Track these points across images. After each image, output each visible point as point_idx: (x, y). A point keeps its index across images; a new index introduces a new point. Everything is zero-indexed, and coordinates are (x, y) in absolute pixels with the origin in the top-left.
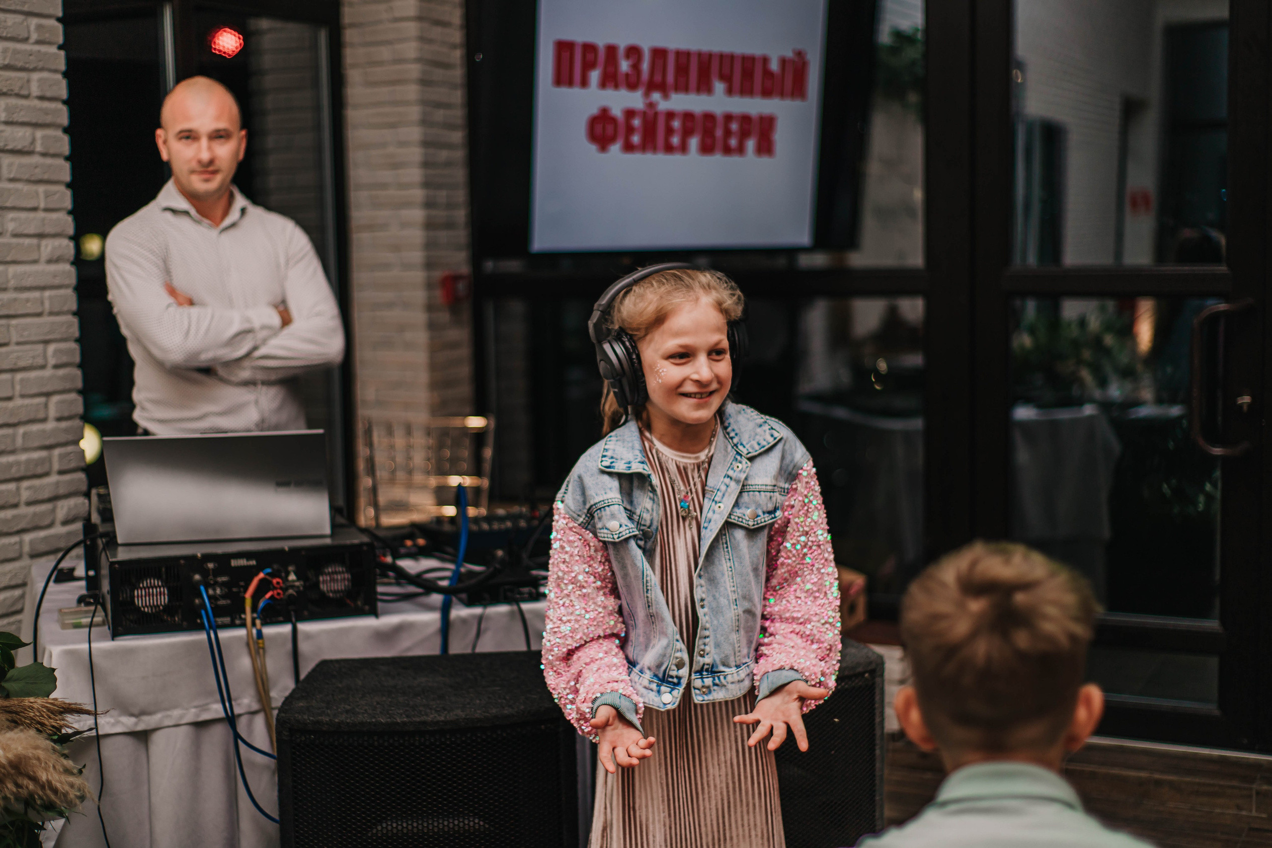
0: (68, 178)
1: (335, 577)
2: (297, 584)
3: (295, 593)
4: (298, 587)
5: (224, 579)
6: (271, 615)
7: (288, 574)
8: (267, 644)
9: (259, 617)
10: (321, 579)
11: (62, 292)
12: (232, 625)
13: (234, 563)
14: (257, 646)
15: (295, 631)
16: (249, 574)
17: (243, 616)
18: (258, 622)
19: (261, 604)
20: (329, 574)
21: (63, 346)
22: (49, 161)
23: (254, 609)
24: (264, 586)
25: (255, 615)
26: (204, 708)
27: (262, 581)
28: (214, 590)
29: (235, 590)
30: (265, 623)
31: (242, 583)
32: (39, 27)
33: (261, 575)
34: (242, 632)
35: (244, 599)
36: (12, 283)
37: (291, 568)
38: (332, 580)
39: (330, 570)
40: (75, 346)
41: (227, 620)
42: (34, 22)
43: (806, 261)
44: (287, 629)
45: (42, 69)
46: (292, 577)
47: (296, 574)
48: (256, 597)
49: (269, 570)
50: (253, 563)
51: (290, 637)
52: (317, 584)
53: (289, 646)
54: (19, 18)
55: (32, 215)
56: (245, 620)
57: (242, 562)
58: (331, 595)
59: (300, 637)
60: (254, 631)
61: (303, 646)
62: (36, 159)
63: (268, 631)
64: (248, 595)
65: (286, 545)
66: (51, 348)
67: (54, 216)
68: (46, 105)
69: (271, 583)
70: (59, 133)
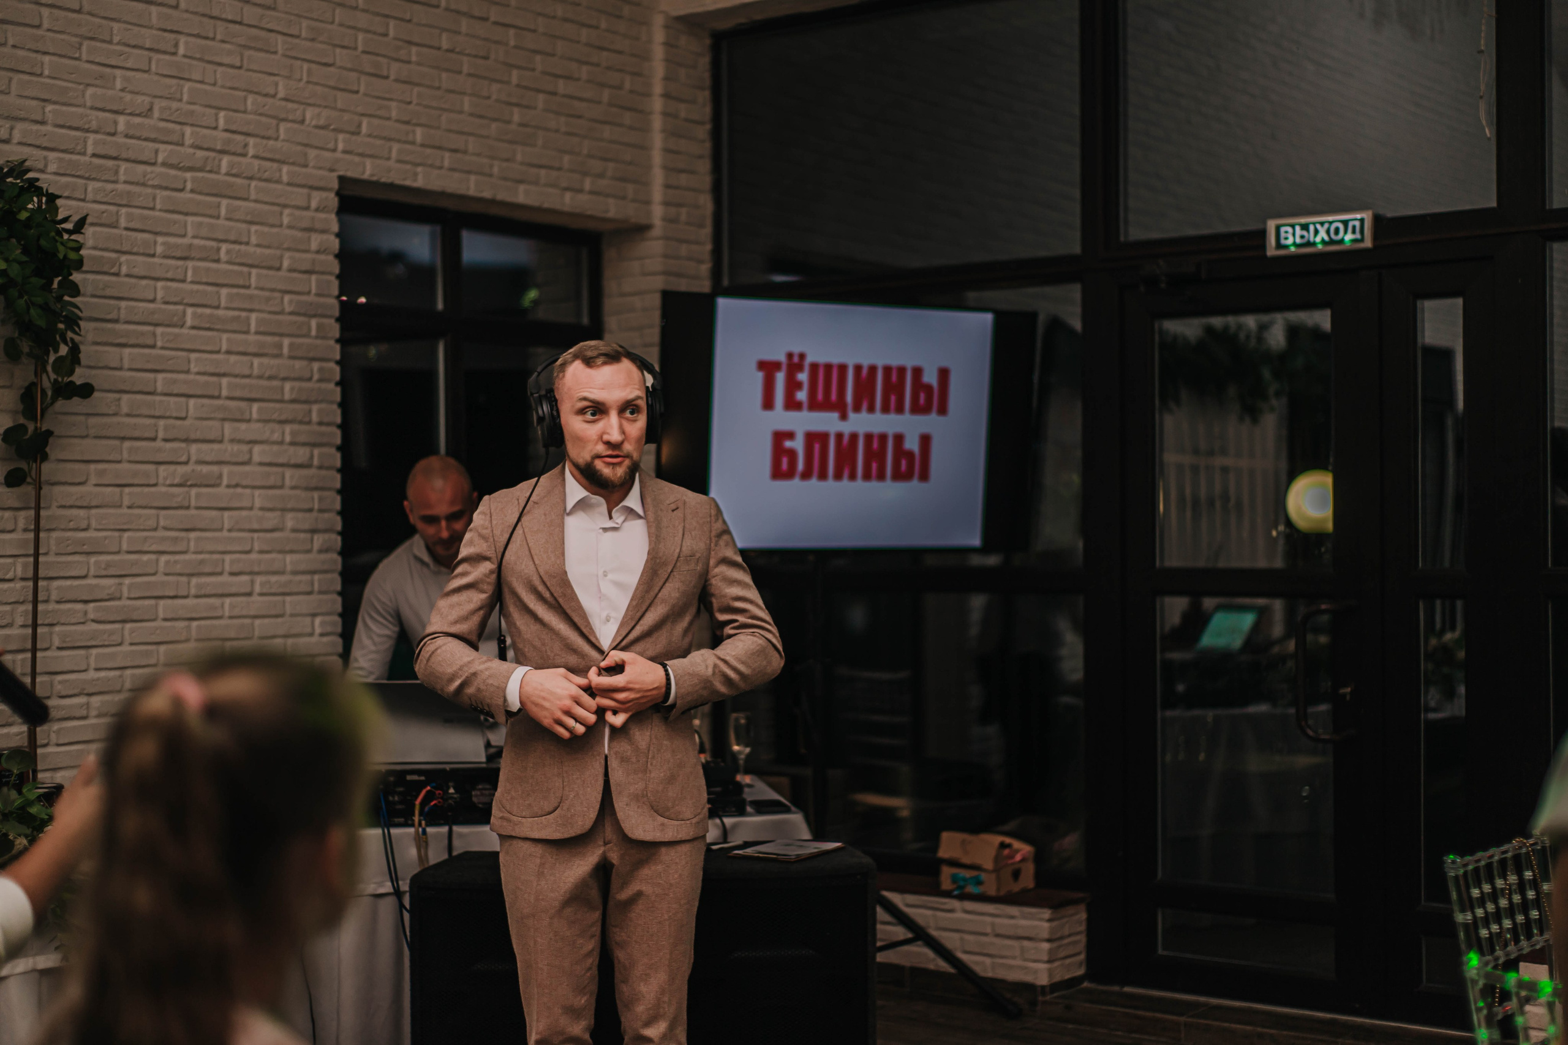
0: (338, 485)
1: (484, 792)
2: (455, 796)
3: (453, 803)
4: (455, 798)
5: (401, 789)
6: (434, 818)
7: (448, 788)
8: (430, 839)
9: (425, 820)
10: (473, 793)
11: (329, 576)
12: (406, 825)
13: (409, 778)
14: (422, 841)
15: (450, 832)
16: (420, 786)
17: (414, 818)
18: (423, 823)
19: (427, 809)
20: (480, 789)
21: (328, 618)
22: (323, 472)
23: (421, 814)
24: (429, 797)
25: (422, 818)
26: (380, 884)
27: (428, 792)
28: (393, 797)
29: (409, 798)
30: (427, 825)
31: (414, 793)
32: (321, 370)
33: (429, 788)
34: (412, 830)
35: (414, 805)
36: (289, 568)
37: (451, 784)
38: (482, 795)
39: (480, 787)
40: (338, 620)
41: (402, 820)
42: (316, 366)
43: (976, 560)
44: (445, 829)
45: (321, 401)
46: (452, 791)
47: (454, 788)
48: (423, 804)
49: (434, 785)
50: (423, 778)
51: (447, 835)
52: (471, 796)
53: (446, 842)
54: (304, 363)
55: (307, 515)
56: (413, 820)
57: (415, 777)
58: (480, 806)
59: (454, 836)
60: (420, 830)
61: (456, 843)
62: (312, 471)
63: (429, 830)
64: (418, 802)
65: (448, 767)
66: (318, 620)
67: (326, 515)
68: (324, 429)
69: (435, 793)
70: (333, 451)
